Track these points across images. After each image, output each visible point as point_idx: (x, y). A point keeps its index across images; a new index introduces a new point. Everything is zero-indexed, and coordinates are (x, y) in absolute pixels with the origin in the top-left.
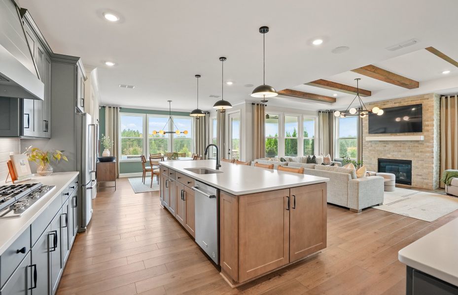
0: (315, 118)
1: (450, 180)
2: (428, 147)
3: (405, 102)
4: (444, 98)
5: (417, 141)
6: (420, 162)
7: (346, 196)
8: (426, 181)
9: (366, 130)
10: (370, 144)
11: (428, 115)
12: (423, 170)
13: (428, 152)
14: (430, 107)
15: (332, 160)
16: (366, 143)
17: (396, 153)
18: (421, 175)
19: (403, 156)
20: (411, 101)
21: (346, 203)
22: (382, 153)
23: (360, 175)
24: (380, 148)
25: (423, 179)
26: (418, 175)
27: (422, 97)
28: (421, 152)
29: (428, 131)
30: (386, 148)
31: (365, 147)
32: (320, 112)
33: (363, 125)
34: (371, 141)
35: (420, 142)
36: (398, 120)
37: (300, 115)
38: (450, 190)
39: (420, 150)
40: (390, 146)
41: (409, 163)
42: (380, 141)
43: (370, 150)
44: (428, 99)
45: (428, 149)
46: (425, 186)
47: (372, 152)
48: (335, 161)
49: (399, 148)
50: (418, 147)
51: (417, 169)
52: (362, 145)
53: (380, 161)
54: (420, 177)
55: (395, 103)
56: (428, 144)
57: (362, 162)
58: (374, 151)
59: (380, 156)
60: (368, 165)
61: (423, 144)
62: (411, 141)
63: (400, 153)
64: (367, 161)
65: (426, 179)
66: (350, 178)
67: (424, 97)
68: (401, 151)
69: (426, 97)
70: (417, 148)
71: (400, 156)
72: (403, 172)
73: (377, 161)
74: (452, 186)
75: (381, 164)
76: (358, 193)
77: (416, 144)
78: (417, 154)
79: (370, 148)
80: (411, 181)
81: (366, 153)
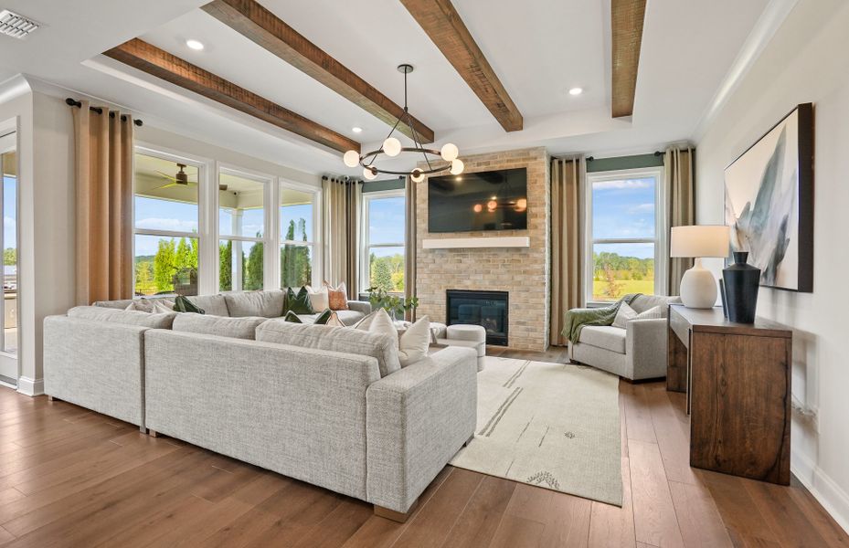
0: (314, 194)
1: (577, 331)
2: (536, 261)
3: (496, 163)
4: (556, 162)
5: (518, 249)
6: (523, 295)
7: (361, 456)
8: (532, 335)
9: (423, 224)
10: (430, 256)
11: (536, 193)
12: (528, 312)
13: (537, 272)
14: (538, 176)
15: (350, 299)
16: (424, 255)
17: (479, 277)
18: (523, 323)
19: (493, 282)
20: (508, 161)
21: (361, 485)
22: (453, 277)
23: (411, 353)
24: (451, 264)
25: (527, 330)
26: (519, 323)
27: (526, 153)
28: (525, 272)
29: (536, 227)
30: (463, 266)
31: (422, 265)
32: (325, 178)
33: (418, 211)
34: (433, 251)
35: (523, 252)
36: (477, 208)
37: (271, 178)
38: (577, 352)
39: (522, 269)
40: (469, 261)
41: (503, 296)
42: (451, 250)
43: (432, 272)
44: (536, 158)
45: (537, 266)
46: (531, 347)
47: (434, 276)
48: (361, 298)
49: (486, 265)
50: (519, 261)
51: (516, 311)
52: (416, 258)
53: (451, 295)
54: (522, 327)
55: (479, 165)
56: (536, 255)
57: (416, 300)
58: (438, 272)
59: (450, 285)
60: (428, 306)
61: (528, 256)
62: (508, 249)
63: (487, 276)
64: (425, 296)
65: (532, 330)
66: (375, 373)
67: (529, 154)
68: (489, 272)
69: (533, 154)
70: (519, 264)
71: (487, 283)
72: (491, 318)
73: (445, 295)
74: (581, 345)
75: (453, 301)
76: (403, 442)
77: (516, 257)
78: (518, 278)
79: (431, 266)
80: (507, 336)
81: (423, 278)
